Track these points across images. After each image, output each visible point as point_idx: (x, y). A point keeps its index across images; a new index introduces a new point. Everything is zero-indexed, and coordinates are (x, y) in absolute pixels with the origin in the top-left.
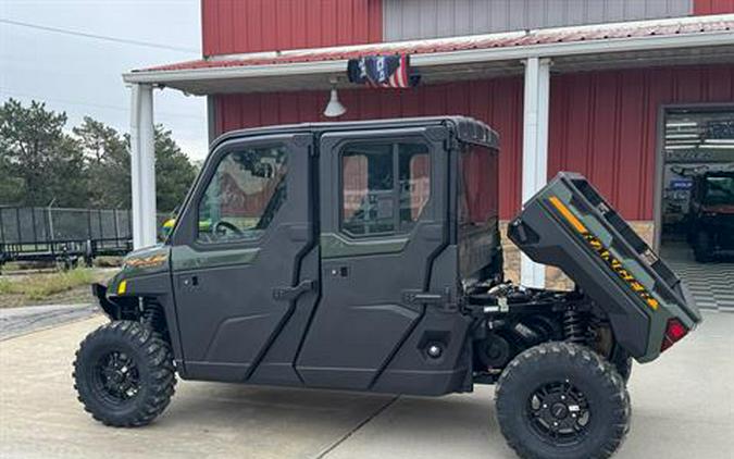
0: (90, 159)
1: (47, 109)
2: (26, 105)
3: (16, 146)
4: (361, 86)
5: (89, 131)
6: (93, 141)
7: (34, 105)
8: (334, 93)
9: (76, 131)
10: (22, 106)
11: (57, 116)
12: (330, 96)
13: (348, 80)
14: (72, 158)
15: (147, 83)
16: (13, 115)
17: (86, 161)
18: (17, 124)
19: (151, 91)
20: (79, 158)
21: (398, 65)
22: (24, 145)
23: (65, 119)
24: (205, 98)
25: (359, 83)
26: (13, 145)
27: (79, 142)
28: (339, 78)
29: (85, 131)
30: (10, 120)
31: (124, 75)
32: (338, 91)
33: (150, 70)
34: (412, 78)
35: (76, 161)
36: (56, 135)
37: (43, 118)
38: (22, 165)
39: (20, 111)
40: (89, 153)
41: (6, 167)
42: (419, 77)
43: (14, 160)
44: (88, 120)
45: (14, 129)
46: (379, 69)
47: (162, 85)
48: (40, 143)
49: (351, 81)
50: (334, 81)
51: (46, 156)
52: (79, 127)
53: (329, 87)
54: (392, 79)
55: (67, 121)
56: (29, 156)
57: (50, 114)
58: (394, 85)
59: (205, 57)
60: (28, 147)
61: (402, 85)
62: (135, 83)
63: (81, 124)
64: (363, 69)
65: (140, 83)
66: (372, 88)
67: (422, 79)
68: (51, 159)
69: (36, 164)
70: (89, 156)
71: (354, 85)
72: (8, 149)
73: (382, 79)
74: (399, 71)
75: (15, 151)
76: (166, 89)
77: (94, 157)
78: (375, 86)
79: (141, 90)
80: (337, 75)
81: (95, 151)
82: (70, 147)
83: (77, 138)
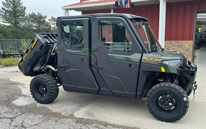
0: (53, 28)
1: (42, 15)
2: (37, 14)
3: (34, 25)
4: (119, 8)
5: (52, 20)
6: (54, 22)
7: (39, 14)
8: (112, 10)
9: (49, 20)
10: (36, 14)
11: (44, 16)
12: (111, 10)
13: (115, 6)
14: (48, 27)
15: (67, 9)
16: (34, 16)
17: (52, 28)
18: (34, 19)
19: (68, 11)
20: (50, 28)
21: (128, 2)
22: (37, 24)
23: (46, 17)
24: (81, 12)
25: (118, 7)
26: (34, 24)
27: (50, 23)
28: (113, 6)
29: (51, 20)
30: (33, 18)
31: (62, 7)
32: (113, 9)
33: (68, 6)
34: (131, 5)
35: (49, 28)
36: (44, 21)
37: (41, 17)
38: (36, 29)
39: (35, 16)
40: (52, 26)
41: (32, 30)
42: (133, 5)
43: (34, 28)
44: (52, 17)
45: (34, 20)
46: (123, 3)
47: (70, 9)
48: (40, 24)
49: (116, 6)
50: (112, 7)
51: (42, 27)
52: (50, 19)
53: (111, 8)
54: (126, 6)
55: (47, 18)
56: (38, 27)
57: (43, 16)
58: (127, 7)
59: (81, 1)
60: (38, 25)
61: (129, 7)
62: (64, 9)
63: (50, 18)
64: (119, 3)
65: (66, 9)
66: (121, 8)
67: (134, 5)
68: (43, 28)
69: (40, 29)
70: (53, 27)
71: (117, 7)
72: (33, 25)
73: (124, 6)
74: (128, 4)
75: (34, 26)
76: (72, 10)
77: (54, 27)
78: (122, 7)
79: (66, 11)
80: (113, 5)
81: (54, 25)
82: (47, 24)
83: (49, 22)
